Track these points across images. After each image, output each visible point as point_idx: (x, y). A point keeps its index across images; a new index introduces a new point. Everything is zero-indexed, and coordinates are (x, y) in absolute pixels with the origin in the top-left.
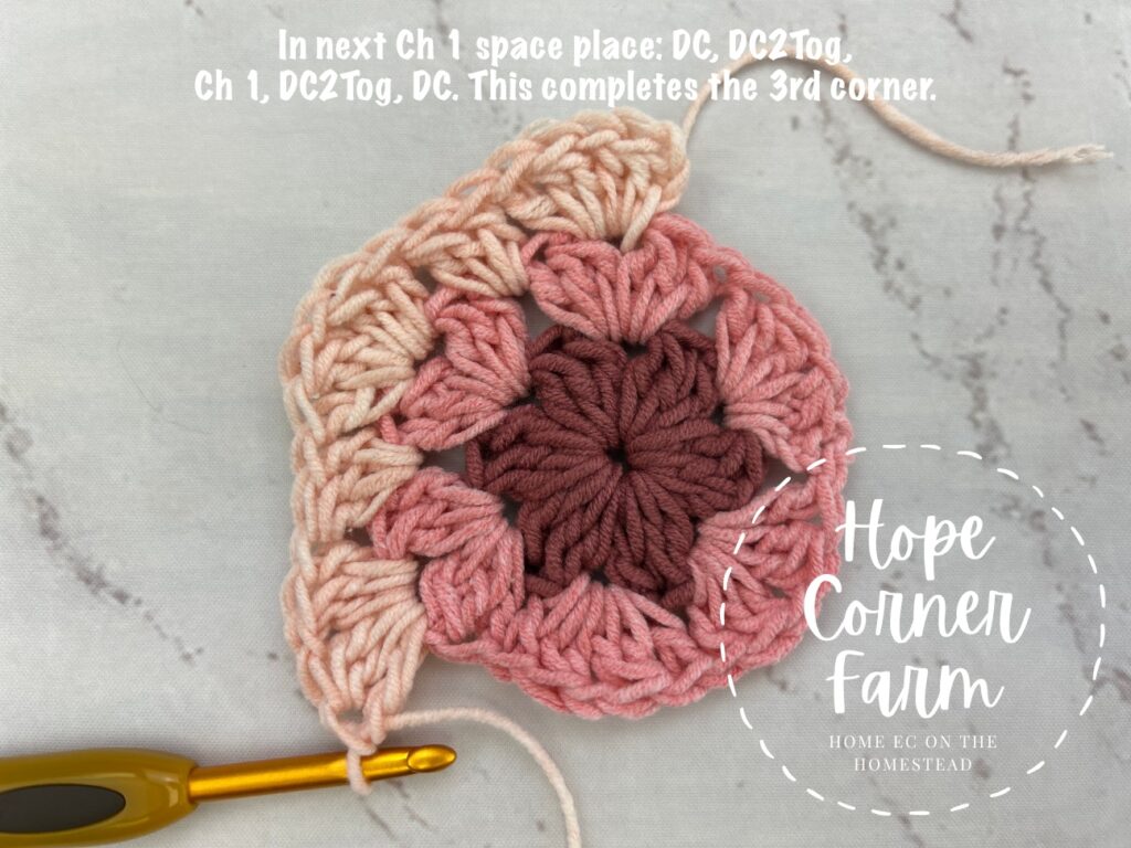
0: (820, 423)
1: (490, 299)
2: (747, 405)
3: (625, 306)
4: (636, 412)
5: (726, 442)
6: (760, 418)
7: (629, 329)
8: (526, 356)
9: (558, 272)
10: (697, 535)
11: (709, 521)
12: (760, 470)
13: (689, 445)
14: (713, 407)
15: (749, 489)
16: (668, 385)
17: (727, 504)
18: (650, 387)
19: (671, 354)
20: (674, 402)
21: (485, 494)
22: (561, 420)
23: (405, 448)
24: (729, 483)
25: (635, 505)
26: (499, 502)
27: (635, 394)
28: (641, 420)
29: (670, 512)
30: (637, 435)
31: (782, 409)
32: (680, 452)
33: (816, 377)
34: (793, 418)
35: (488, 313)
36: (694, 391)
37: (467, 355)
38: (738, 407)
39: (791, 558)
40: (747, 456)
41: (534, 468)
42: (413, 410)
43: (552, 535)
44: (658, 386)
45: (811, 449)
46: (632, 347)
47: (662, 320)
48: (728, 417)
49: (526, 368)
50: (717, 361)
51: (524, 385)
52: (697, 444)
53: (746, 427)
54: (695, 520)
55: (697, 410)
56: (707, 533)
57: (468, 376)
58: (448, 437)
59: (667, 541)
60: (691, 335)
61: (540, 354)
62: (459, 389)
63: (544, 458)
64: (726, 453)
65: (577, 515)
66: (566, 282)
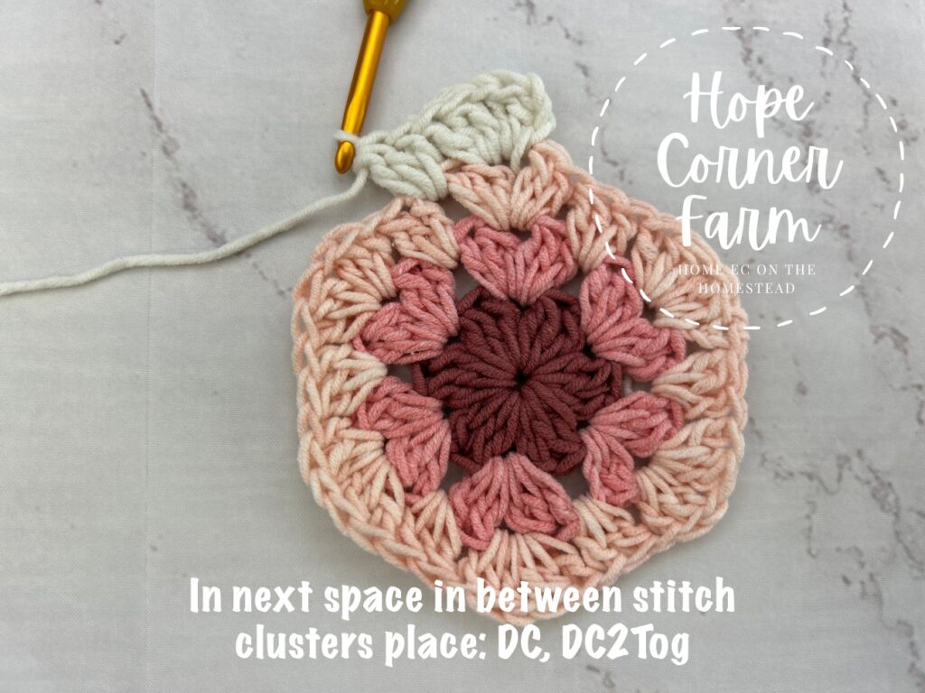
1: (571, 252)
2: (600, 438)
3: (612, 333)
4: (556, 372)
5: (571, 436)
7: (602, 342)
8: (546, 291)
9: (611, 284)
10: (504, 455)
11: (519, 455)
12: (568, 467)
13: (553, 414)
14: (583, 419)
15: (552, 465)
16: (580, 383)
17: (534, 459)
18: (573, 373)
19: (600, 374)
20: (572, 392)
21: (457, 316)
22: (520, 333)
23: (456, 246)
24: (548, 454)
25: (500, 403)
26: (456, 328)
27: (563, 365)
28: (550, 378)
29: (509, 428)
30: (540, 381)
32: (546, 412)
35: (560, 254)
36: (585, 401)
37: (526, 256)
40: (571, 454)
41: (486, 335)
42: (481, 238)
43: (454, 369)
44: (577, 376)
46: (588, 350)
47: (617, 360)
48: (585, 430)
49: (538, 295)
50: (610, 404)
51: (529, 298)
52: (557, 420)
53: (588, 446)
54: (514, 449)
56: (512, 459)
57: (515, 263)
58: (475, 270)
59: (492, 438)
60: (618, 380)
61: (552, 299)
62: (505, 262)
63: (494, 337)
64: (564, 440)
65: (474, 374)
66: (607, 291)
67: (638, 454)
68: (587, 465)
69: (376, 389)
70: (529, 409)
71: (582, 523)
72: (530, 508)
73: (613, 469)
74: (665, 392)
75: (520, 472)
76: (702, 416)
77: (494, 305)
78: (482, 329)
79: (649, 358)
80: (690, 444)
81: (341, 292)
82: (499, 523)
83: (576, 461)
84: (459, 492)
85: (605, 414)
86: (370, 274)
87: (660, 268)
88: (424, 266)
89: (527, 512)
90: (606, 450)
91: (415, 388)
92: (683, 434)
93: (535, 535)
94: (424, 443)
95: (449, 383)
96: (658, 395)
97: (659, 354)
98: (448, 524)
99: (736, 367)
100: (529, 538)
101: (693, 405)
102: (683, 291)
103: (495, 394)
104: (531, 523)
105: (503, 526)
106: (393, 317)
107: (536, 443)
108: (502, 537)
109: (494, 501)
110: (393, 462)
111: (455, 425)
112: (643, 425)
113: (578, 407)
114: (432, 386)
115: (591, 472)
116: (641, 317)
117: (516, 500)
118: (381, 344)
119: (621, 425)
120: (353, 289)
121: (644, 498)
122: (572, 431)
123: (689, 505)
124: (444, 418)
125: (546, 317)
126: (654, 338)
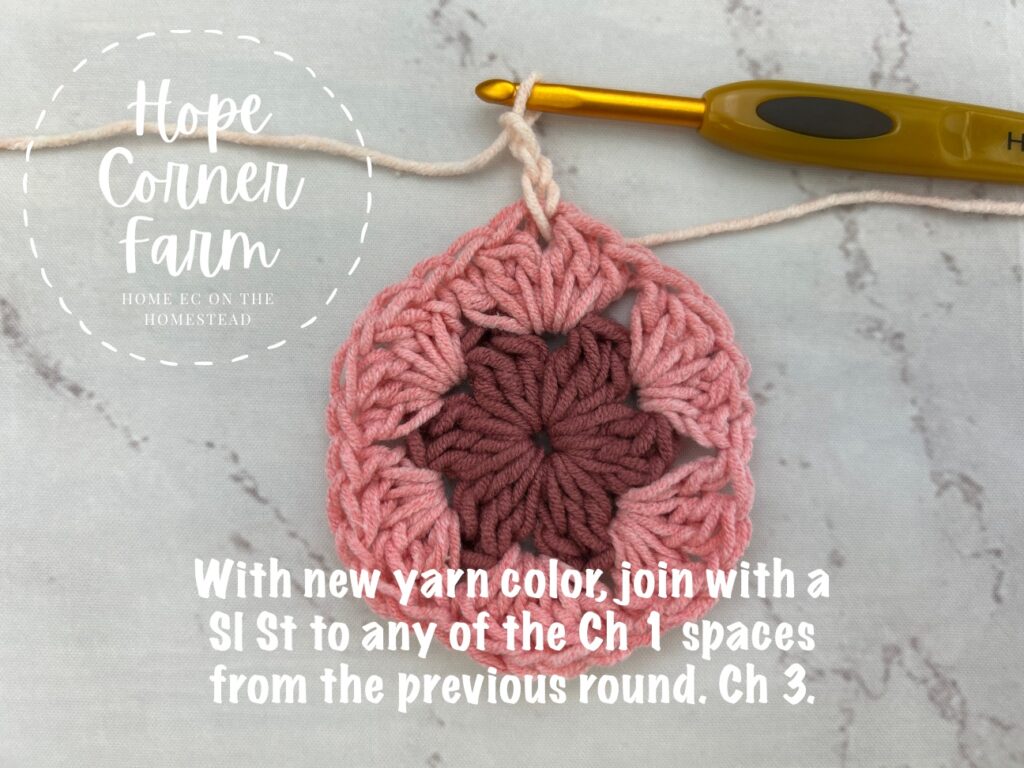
0: (727, 401)
2: (657, 390)
4: (558, 398)
5: (637, 424)
6: (670, 402)
7: (552, 322)
8: (461, 349)
10: (614, 512)
11: (624, 496)
12: (670, 449)
13: (603, 429)
14: (627, 392)
15: (660, 465)
16: (585, 377)
17: (641, 481)
18: (569, 377)
19: (588, 350)
20: (590, 391)
22: (490, 410)
24: (642, 462)
25: (556, 484)
27: (555, 385)
28: (560, 408)
29: (588, 490)
30: (558, 421)
31: (690, 392)
32: (596, 436)
33: (722, 360)
34: (702, 399)
36: (609, 380)
38: (650, 391)
39: (703, 528)
40: (658, 437)
41: (468, 450)
44: (576, 376)
45: (719, 424)
46: (550, 337)
47: (582, 313)
48: (640, 400)
49: (462, 360)
50: (630, 352)
52: (612, 426)
53: (657, 410)
54: (613, 496)
55: (613, 396)
56: (625, 507)
59: (587, 515)
60: (607, 329)
63: (476, 442)
64: (638, 434)
65: (505, 492)
78: (460, 449)
83: (668, 434)
103: (542, 483)
107: (624, 468)
111: (552, 548)
113: (612, 393)
114: (492, 550)
122: (634, 417)
125: (490, 369)
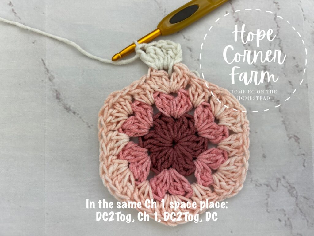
1: (191, 101)
2: (200, 163)
3: (205, 128)
4: (185, 142)
7: (201, 131)
8: (183, 114)
9: (204, 111)
10: (168, 169)
11: (173, 169)
12: (189, 174)
14: (195, 157)
15: (184, 173)
16: (194, 145)
18: (191, 142)
19: (200, 142)
21: (153, 121)
22: (174, 128)
23: (154, 99)
24: (183, 169)
25: (166, 152)
26: (153, 125)
27: (188, 139)
28: (184, 144)
29: (169, 160)
30: (180, 145)
32: (182, 155)
35: (187, 102)
36: (195, 151)
37: (176, 102)
40: (190, 169)
41: (162, 129)
42: (162, 97)
43: (152, 139)
46: (197, 134)
47: (206, 137)
48: (195, 161)
49: (181, 116)
50: (203, 152)
51: (178, 116)
52: (186, 157)
53: (196, 166)
54: (171, 166)
56: (171, 170)
57: (173, 105)
58: (159, 107)
59: (164, 162)
60: (206, 144)
61: (185, 117)
62: (170, 104)
63: (165, 129)
64: (188, 164)
65: (158, 142)
66: (203, 114)
67: (213, 169)
68: (196, 172)
69: (126, 146)
70: (176, 154)
71: (194, 192)
72: (177, 187)
73: (205, 174)
74: (222, 147)
75: (173, 175)
76: (234, 156)
77: (165, 119)
78: (161, 126)
79: (217, 136)
80: (230, 165)
81: (115, 113)
82: (166, 192)
83: (192, 171)
84: (153, 181)
85: (202, 155)
86: (125, 107)
87: (219, 106)
88: (142, 104)
89: (175, 188)
90: (202, 167)
91: (139, 145)
92: (227, 162)
93: (178, 196)
94: (142, 164)
95: (150, 144)
96: (219, 149)
97: (220, 135)
98: (149, 192)
99: (246, 139)
100: (176, 197)
101: (231, 152)
102: (227, 113)
103: (165, 148)
104: (177, 192)
105: (168, 193)
106: (132, 121)
107: (179, 165)
108: (167, 197)
109: (165, 184)
110: (132, 171)
111: (152, 158)
112: (214, 159)
113: (193, 153)
114: (145, 144)
115: (197, 175)
116: (214, 122)
117: (172, 184)
118: (128, 130)
119: (207, 159)
120: (119, 112)
121: (215, 183)
122: (191, 161)
123: (230, 185)
124: (148, 155)
125: (183, 123)
126: (218, 129)
